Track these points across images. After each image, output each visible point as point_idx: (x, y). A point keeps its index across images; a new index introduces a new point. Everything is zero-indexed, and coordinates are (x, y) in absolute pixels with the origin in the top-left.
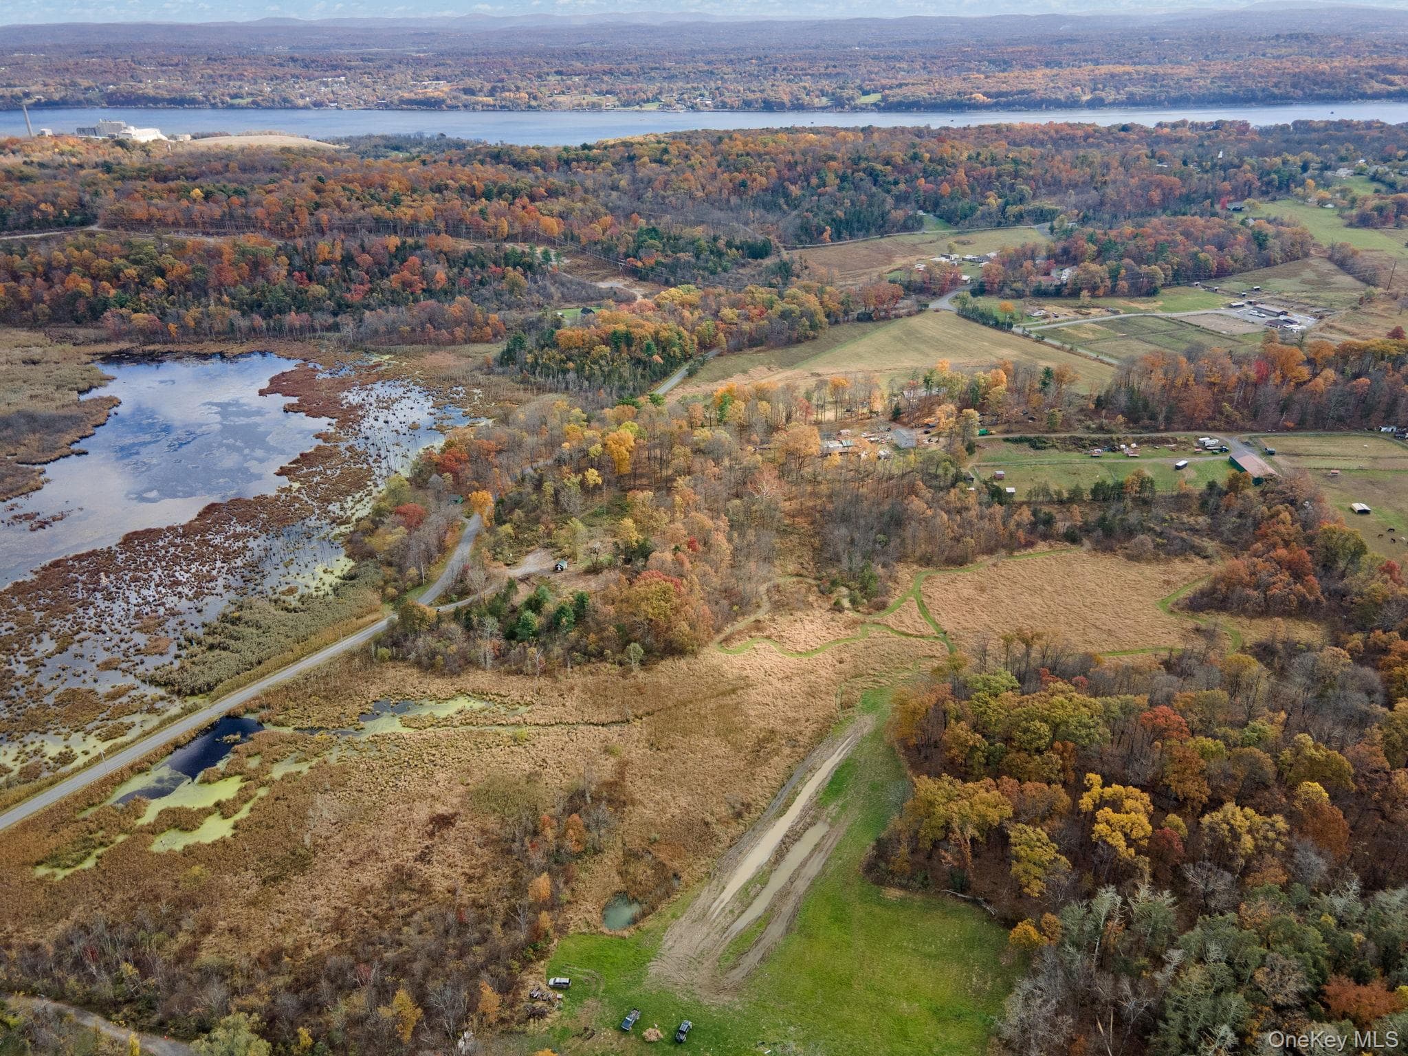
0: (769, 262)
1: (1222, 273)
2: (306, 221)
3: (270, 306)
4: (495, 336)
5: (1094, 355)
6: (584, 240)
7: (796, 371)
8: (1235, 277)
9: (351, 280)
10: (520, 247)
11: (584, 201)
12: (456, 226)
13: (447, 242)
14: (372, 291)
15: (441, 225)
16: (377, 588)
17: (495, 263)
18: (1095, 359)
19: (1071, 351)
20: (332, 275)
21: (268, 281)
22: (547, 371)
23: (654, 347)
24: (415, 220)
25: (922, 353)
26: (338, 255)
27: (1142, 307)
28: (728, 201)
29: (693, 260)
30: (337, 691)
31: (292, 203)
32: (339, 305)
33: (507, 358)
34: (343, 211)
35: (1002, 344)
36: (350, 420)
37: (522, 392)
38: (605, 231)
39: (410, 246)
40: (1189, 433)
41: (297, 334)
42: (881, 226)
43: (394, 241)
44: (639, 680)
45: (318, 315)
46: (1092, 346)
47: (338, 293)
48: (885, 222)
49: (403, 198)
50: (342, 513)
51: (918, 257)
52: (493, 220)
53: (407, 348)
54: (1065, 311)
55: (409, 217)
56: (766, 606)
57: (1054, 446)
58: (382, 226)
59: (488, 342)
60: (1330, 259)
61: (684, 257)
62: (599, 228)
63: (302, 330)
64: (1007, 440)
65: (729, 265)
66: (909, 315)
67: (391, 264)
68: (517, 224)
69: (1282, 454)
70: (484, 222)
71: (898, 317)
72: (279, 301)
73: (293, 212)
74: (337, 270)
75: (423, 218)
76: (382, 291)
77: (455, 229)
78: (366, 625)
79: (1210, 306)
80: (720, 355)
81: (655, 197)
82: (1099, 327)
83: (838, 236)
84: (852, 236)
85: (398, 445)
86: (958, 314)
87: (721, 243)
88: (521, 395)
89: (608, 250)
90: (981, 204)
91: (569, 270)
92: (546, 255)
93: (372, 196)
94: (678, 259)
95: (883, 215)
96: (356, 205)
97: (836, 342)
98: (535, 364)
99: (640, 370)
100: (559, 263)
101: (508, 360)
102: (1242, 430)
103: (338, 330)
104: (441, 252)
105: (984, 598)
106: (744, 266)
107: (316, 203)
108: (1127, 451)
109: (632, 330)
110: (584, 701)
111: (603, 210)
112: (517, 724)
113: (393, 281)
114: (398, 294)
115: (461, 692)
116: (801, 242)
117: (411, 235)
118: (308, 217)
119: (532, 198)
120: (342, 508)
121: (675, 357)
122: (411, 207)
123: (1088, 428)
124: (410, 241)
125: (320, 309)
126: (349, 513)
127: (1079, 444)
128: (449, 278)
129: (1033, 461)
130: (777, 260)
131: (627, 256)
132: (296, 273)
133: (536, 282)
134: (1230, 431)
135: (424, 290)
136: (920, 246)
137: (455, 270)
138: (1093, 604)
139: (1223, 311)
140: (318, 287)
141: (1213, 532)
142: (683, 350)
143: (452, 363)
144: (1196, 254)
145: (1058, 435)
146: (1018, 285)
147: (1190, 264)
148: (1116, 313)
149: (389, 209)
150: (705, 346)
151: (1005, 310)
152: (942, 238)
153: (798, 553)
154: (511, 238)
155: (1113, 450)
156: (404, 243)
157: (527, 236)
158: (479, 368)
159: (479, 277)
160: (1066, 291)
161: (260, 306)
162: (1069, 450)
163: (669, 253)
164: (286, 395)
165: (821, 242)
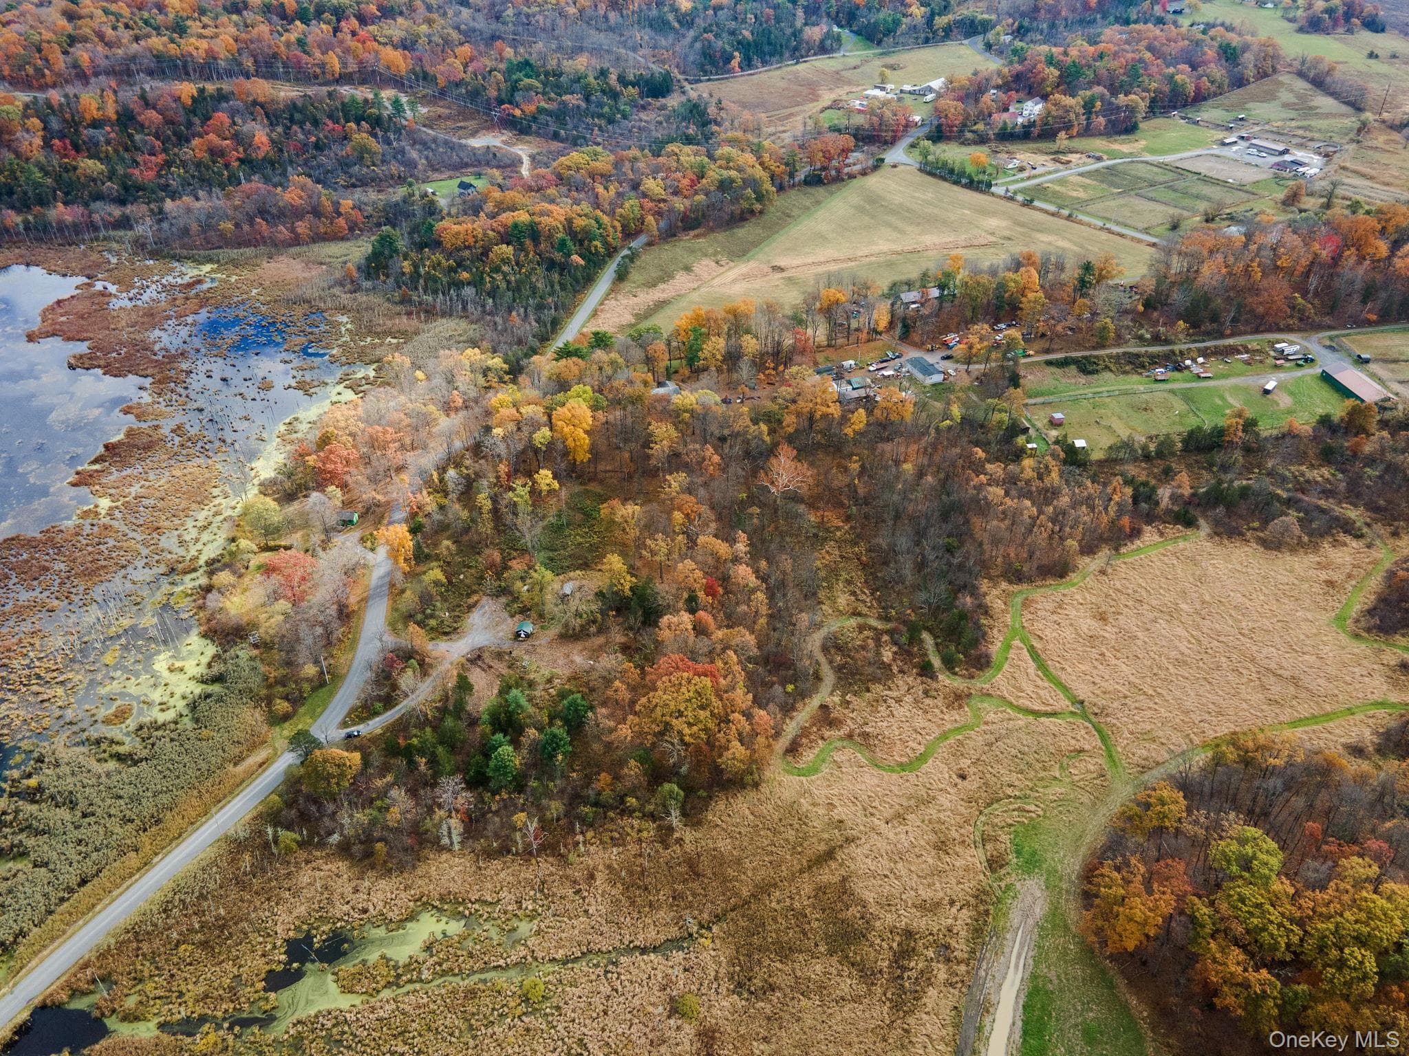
0: (673, 101)
1: (1200, 98)
2: (60, 62)
3: (25, 193)
4: (351, 229)
5: (1100, 224)
6: (442, 81)
7: (752, 264)
8: (1210, 102)
9: (137, 149)
10: (362, 93)
11: (429, 22)
12: (269, 65)
13: (262, 88)
14: (168, 164)
15: (249, 63)
16: (256, 700)
17: (330, 117)
18: (1101, 229)
19: (1069, 217)
20: (108, 142)
21: (18, 155)
22: (432, 285)
23: (570, 243)
24: (212, 55)
25: (896, 229)
26: (111, 111)
27: (1126, 148)
28: (606, 17)
29: (583, 105)
30: (222, 925)
31: (37, 37)
32: (126, 188)
33: (376, 266)
34: (109, 45)
35: (983, 212)
36: (170, 379)
37: (404, 318)
38: (466, 66)
39: (212, 97)
40: (1259, 337)
41: (69, 235)
42: (796, 49)
43: (187, 89)
44: (688, 847)
45: (98, 205)
46: (1089, 209)
47: (120, 170)
48: (799, 43)
49: (189, 23)
50: (182, 552)
51: (847, 89)
52: (318, 54)
53: (234, 253)
54: (1041, 159)
55: (202, 53)
56: (829, 677)
57: (1107, 368)
58: (166, 67)
59: (343, 239)
60: (1301, 74)
61: (573, 100)
62: (458, 64)
63: (76, 228)
64: (1049, 363)
65: (628, 108)
66: (864, 173)
67: (190, 124)
68: (350, 60)
69: (1377, 360)
70: (305, 57)
71: (852, 176)
72: (37, 185)
73: (39, 50)
74: (113, 135)
75: (223, 54)
76: (184, 164)
77: (268, 66)
78: (251, 775)
79: (1199, 144)
80: (650, 244)
81: (518, 14)
82: (1088, 181)
83: (747, 64)
84: (764, 63)
85: (247, 419)
86: (920, 170)
87: (613, 78)
88: (403, 322)
89: (474, 94)
90: (905, 15)
91: (430, 123)
92: (396, 103)
93: (146, 22)
94: (564, 103)
95: (796, 34)
96: (126, 35)
97: (787, 217)
98: (415, 275)
99: (556, 277)
100: (415, 113)
101: (377, 268)
102: (1319, 327)
103: (131, 228)
104: (255, 103)
105: (1109, 632)
106: (644, 108)
107: (70, 36)
108: (1196, 369)
109: (537, 219)
110: (616, 902)
111: (455, 35)
112: (521, 965)
113: (196, 149)
114: (208, 168)
115: (424, 904)
116: (705, 73)
117: (209, 78)
118: (62, 57)
119: (363, 20)
120: (182, 543)
121: (597, 253)
122: (201, 36)
123: (1141, 338)
124: (210, 87)
125: (99, 197)
126: (193, 552)
127: (1136, 363)
128: (272, 141)
129: (1089, 392)
130: (684, 99)
131: (500, 102)
132: (56, 142)
133: (389, 143)
134: (1305, 330)
135: (242, 161)
136: (843, 73)
137: (280, 129)
138: (1252, 630)
139: (1216, 150)
140: (90, 162)
141: (1353, 494)
142: (606, 243)
143: (301, 275)
144: (1172, 77)
145: (1108, 351)
146: (980, 127)
147: (1166, 89)
148: (1099, 159)
149: (172, 41)
150: (629, 233)
151: (976, 162)
152: (866, 61)
153: (844, 575)
154: (345, 78)
155: (1179, 368)
156: (202, 91)
157: (366, 76)
158: (341, 284)
159: (313, 139)
160: (1035, 131)
161: (11, 193)
162: (1125, 373)
163: (553, 95)
164: (69, 339)
165: (728, 72)
